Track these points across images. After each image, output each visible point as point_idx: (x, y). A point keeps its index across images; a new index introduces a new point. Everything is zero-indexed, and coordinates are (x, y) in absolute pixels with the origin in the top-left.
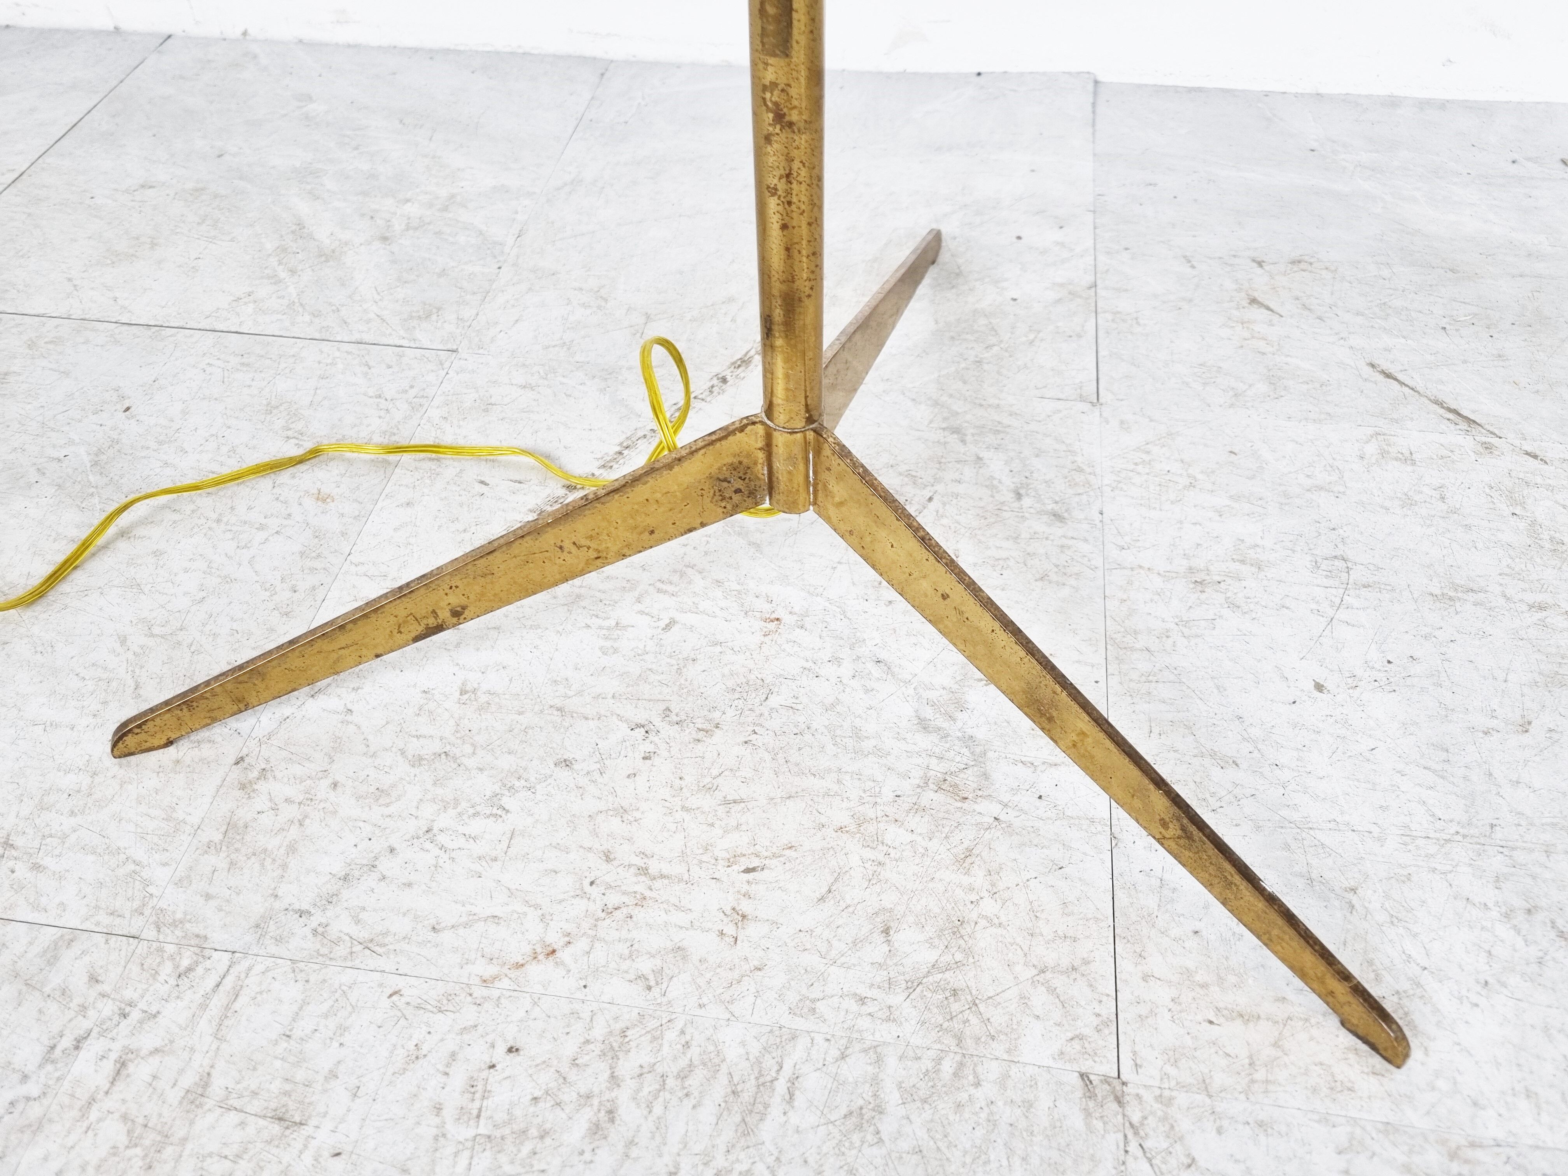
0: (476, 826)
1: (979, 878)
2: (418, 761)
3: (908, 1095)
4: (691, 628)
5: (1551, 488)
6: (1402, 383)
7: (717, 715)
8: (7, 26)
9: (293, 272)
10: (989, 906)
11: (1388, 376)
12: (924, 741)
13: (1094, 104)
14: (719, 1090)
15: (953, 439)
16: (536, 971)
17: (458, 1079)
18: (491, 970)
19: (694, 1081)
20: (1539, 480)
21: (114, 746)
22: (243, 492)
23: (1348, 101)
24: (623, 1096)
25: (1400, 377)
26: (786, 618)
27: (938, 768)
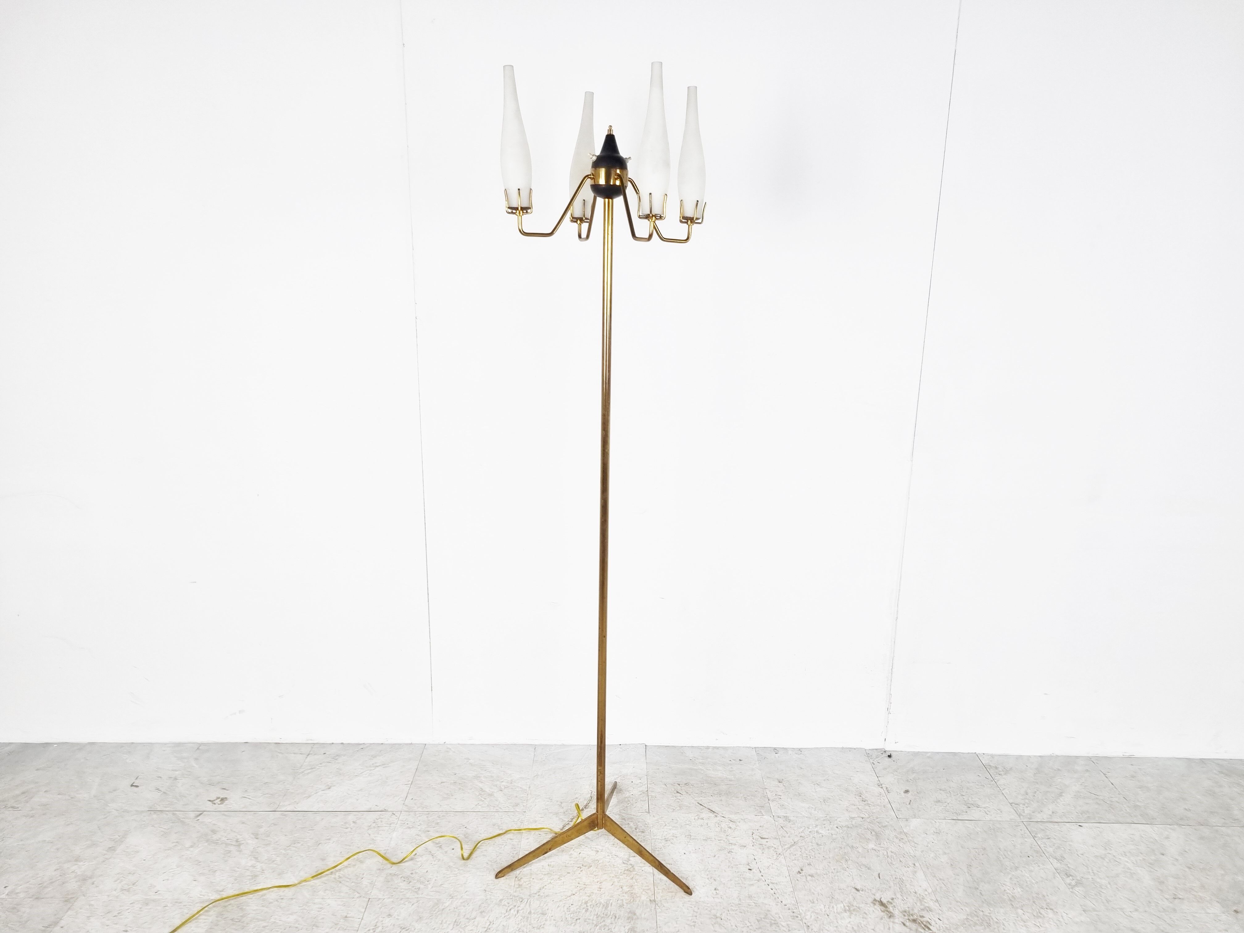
0: (558, 881)
1: (634, 880)
2: (545, 875)
3: (627, 904)
4: (584, 854)
5: (726, 822)
6: (703, 806)
7: (590, 865)
8: (382, 743)
9: (485, 799)
10: (636, 884)
11: (701, 805)
12: (624, 865)
13: (646, 751)
14: (602, 905)
15: (623, 820)
16: (572, 897)
17: (565, 908)
18: (566, 897)
19: (598, 905)
20: (724, 821)
21: (496, 877)
22: (496, 839)
23: (698, 748)
24: (589, 908)
27: (626, 868)
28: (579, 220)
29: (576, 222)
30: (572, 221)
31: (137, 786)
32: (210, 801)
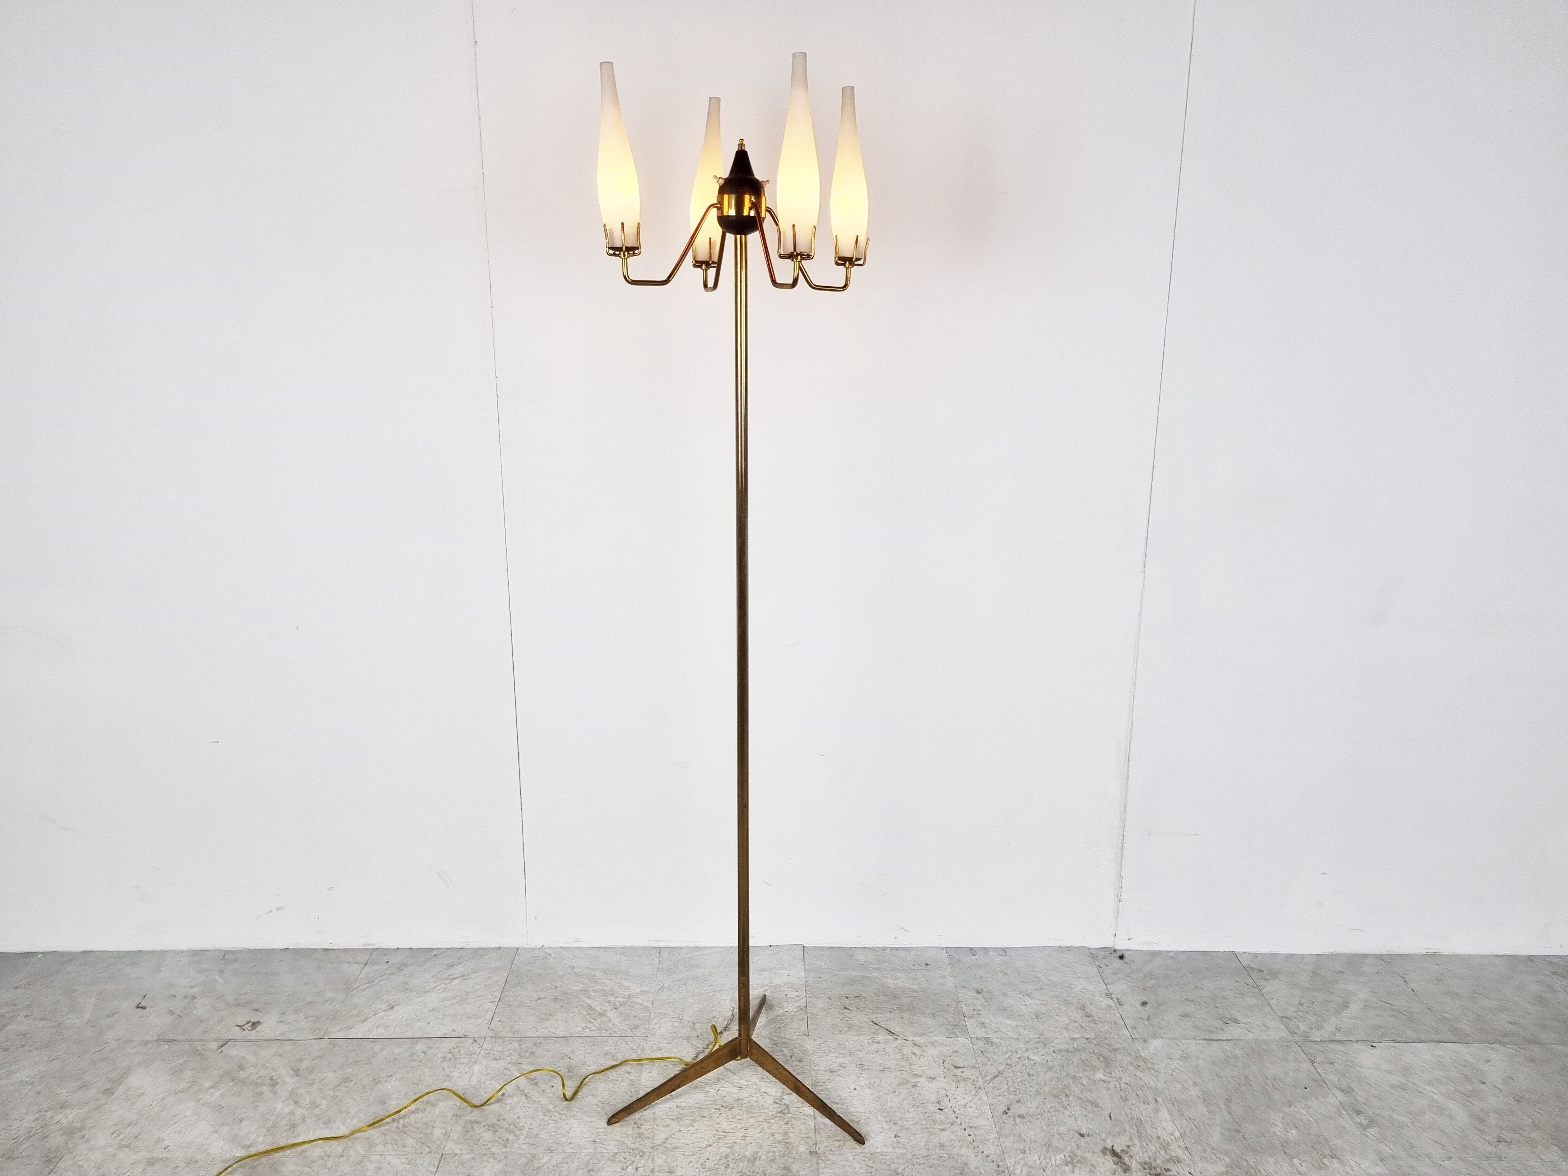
0: (689, 1129)
1: (789, 1126)
2: (673, 1119)
3: (780, 1157)
4: (723, 1091)
5: (908, 1047)
6: (879, 1026)
7: (732, 1106)
8: (462, 948)
9: (595, 1020)
10: (792, 1130)
11: (876, 1024)
12: (777, 1105)
13: (803, 954)
14: (747, 1160)
15: (775, 1046)
16: (708, 1148)
17: (699, 1164)
18: (700, 1149)
19: (743, 1159)
20: (906, 1045)
21: (608, 1123)
22: (609, 1073)
23: (872, 949)
24: (730, 1163)
25: (879, 1024)
26: (744, 1087)
27: (779, 1110)
28: (704, 265)
29: (701, 267)
30: (695, 266)
31: (144, 1008)
32: (238, 1026)
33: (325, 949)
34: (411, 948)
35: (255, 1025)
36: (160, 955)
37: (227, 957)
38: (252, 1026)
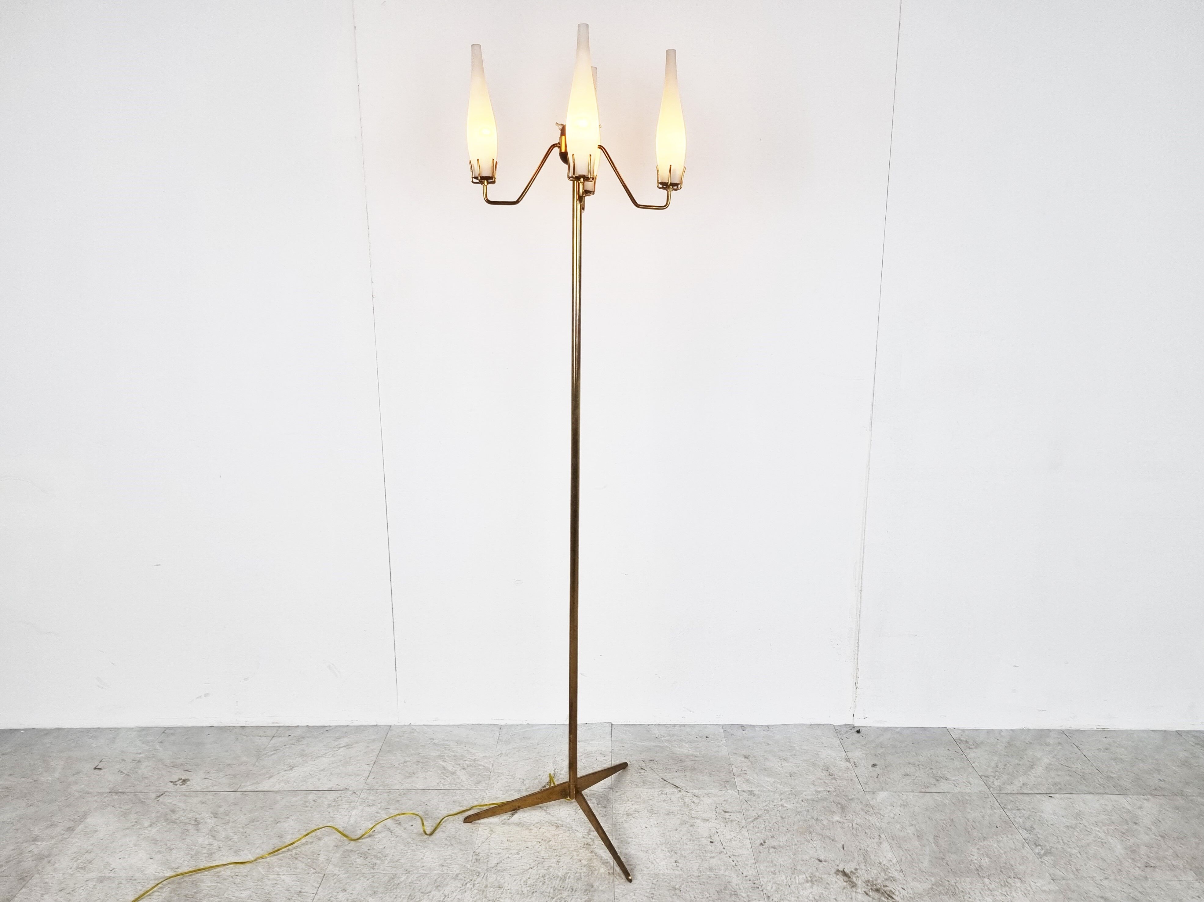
1: (593, 854)
2: (503, 849)
6: (667, 782)
8: (347, 726)
9: (447, 777)
12: (584, 839)
13: (612, 729)
16: (530, 870)
17: (522, 881)
18: (524, 871)
20: (687, 796)
23: (665, 726)
24: (546, 881)
25: (667, 780)
26: (560, 826)
27: (586, 843)
31: (100, 769)
32: (171, 782)
33: (241, 727)
34: (308, 726)
35: (184, 781)
36: (115, 731)
37: (166, 732)
38: (182, 782)
